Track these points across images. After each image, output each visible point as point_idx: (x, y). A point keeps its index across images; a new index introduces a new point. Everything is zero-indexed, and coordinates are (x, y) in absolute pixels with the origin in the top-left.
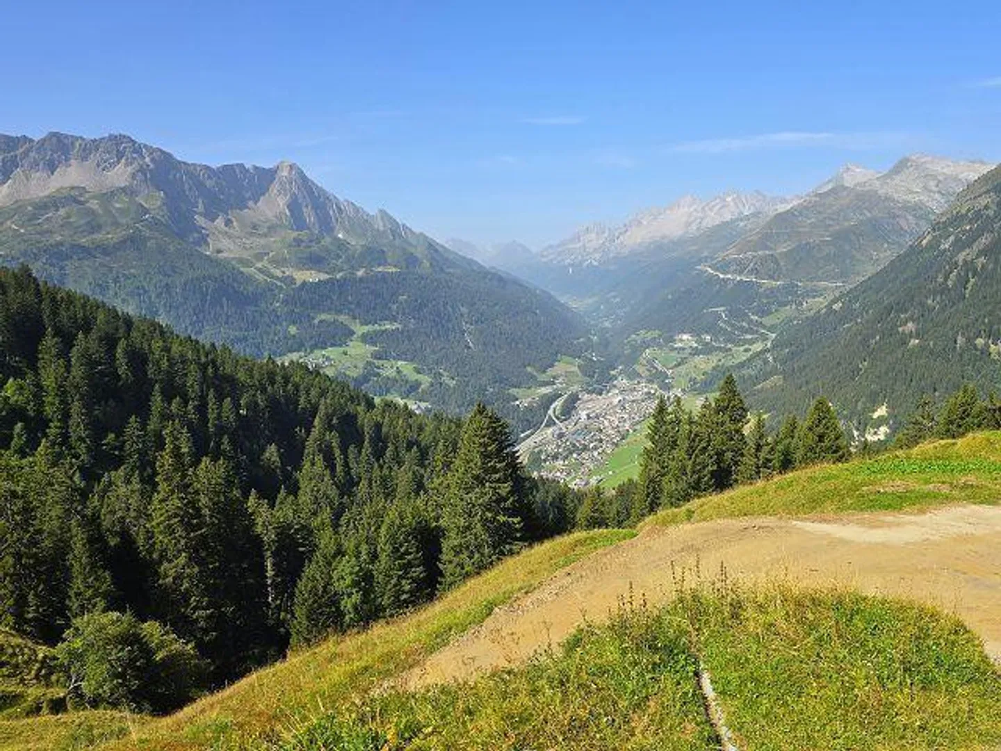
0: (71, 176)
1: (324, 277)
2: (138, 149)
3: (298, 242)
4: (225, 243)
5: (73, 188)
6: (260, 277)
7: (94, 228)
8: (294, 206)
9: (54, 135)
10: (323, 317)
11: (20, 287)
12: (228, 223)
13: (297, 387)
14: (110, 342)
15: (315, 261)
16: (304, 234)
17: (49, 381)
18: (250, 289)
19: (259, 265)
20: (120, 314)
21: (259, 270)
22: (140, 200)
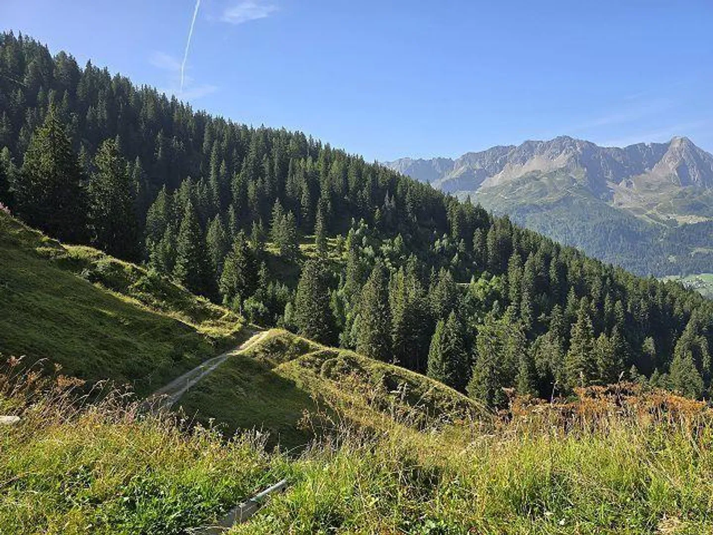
0: (535, 164)
1: (703, 219)
2: (573, 143)
3: (683, 194)
4: (625, 198)
5: (533, 171)
6: (650, 221)
7: (543, 193)
8: (682, 169)
9: (527, 142)
10: (699, 250)
11: (503, 226)
12: (629, 184)
13: (673, 299)
14: (547, 259)
15: (695, 208)
16: (688, 189)
17: (512, 278)
18: (640, 229)
19: (649, 212)
20: (554, 243)
21: (648, 216)
22: (571, 175)
